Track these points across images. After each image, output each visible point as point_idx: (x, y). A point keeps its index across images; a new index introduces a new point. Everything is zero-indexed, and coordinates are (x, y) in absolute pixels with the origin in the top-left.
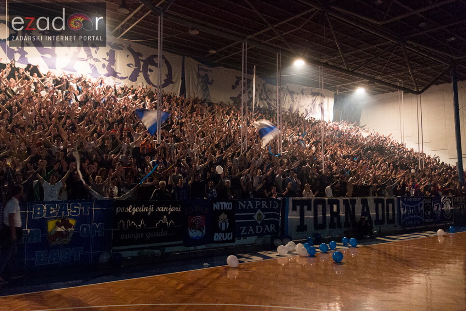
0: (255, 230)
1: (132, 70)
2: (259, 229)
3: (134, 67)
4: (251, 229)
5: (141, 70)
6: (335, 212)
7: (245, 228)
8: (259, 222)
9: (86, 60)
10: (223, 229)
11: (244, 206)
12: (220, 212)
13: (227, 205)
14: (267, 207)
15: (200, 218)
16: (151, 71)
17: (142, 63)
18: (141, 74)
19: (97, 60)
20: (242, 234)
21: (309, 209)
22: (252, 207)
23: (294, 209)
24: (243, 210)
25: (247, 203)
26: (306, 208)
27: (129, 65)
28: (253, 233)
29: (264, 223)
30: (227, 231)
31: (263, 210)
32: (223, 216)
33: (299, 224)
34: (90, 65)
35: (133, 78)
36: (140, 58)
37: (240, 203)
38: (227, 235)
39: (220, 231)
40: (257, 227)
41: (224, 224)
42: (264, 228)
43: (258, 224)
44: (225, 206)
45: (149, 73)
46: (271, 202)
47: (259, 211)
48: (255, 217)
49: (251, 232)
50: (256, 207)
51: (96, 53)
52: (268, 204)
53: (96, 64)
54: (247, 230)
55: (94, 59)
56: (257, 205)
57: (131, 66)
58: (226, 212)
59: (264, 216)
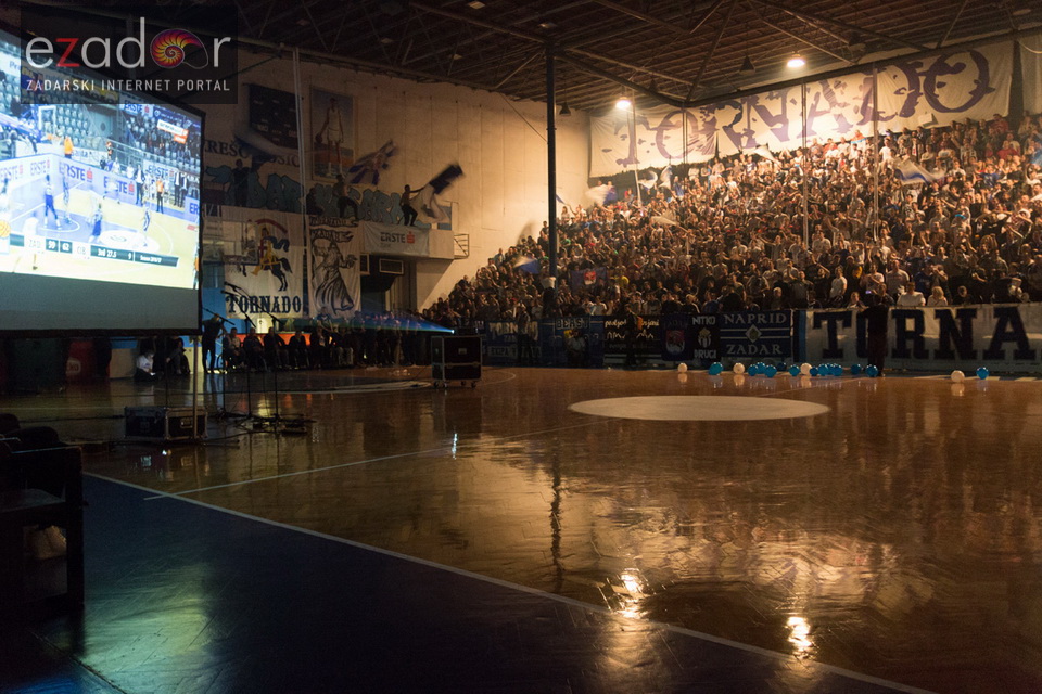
0: (747, 350)
1: (905, 97)
2: (753, 349)
3: (908, 92)
4: (741, 348)
5: (922, 91)
6: (910, 332)
7: (733, 346)
8: (753, 341)
9: (828, 112)
10: (705, 345)
11: (732, 321)
12: (700, 327)
13: (710, 320)
14: (765, 322)
15: (677, 332)
16: (941, 85)
17: (922, 79)
18: (922, 100)
19: (845, 105)
20: (729, 352)
21: (847, 324)
22: (743, 322)
23: (817, 325)
24: (730, 325)
25: (736, 317)
26: (839, 323)
27: (898, 92)
28: (744, 352)
29: (759, 343)
30: (708, 348)
31: (759, 326)
32: (705, 332)
33: (827, 347)
34: (835, 115)
35: (908, 111)
36: (918, 71)
37: (726, 316)
38: (709, 353)
39: (701, 348)
40: (750, 346)
41: (705, 340)
42: (760, 348)
43: (751, 343)
44: (708, 321)
45: (937, 91)
46: (772, 315)
47: (753, 327)
48: (748, 334)
49: (741, 352)
50: (749, 322)
51: (842, 93)
52: (767, 319)
53: (844, 111)
54: (736, 349)
55: (839, 105)
56: (750, 319)
57: (902, 91)
58: (708, 327)
59: (760, 334)
